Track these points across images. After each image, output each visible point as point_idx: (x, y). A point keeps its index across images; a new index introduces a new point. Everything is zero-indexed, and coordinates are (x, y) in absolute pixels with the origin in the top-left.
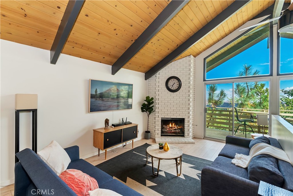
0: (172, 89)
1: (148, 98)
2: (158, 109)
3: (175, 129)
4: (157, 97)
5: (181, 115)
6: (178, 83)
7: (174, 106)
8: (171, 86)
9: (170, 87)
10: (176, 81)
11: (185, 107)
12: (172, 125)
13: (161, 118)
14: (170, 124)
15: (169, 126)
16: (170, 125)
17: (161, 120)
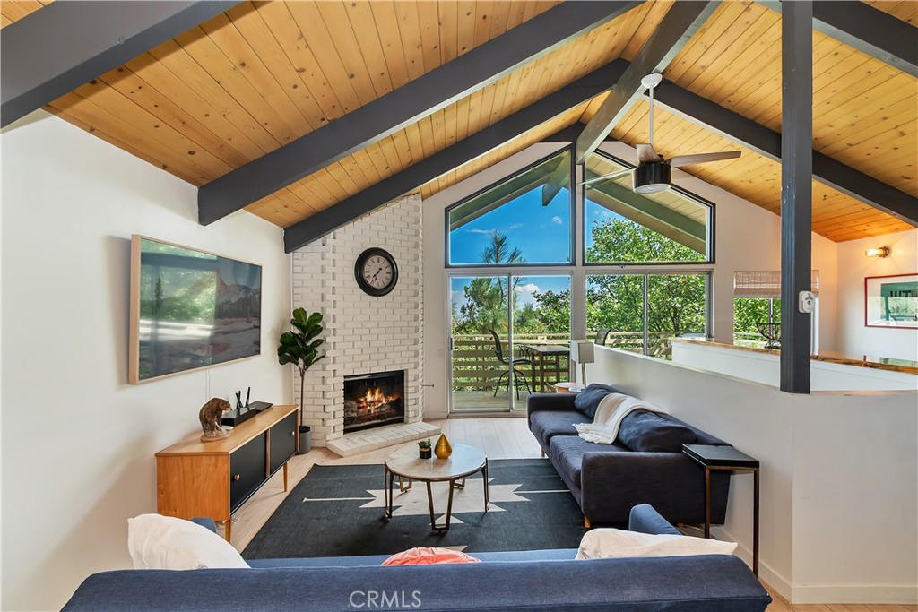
0: (375, 285)
1: (299, 313)
2: (334, 349)
3: (380, 404)
4: (330, 311)
5: (397, 361)
6: (389, 270)
7: (381, 337)
8: (372, 276)
9: (369, 281)
10: (383, 263)
11: (408, 338)
12: (373, 394)
13: (345, 377)
14: (369, 392)
15: (366, 399)
16: (369, 397)
17: (345, 382)
